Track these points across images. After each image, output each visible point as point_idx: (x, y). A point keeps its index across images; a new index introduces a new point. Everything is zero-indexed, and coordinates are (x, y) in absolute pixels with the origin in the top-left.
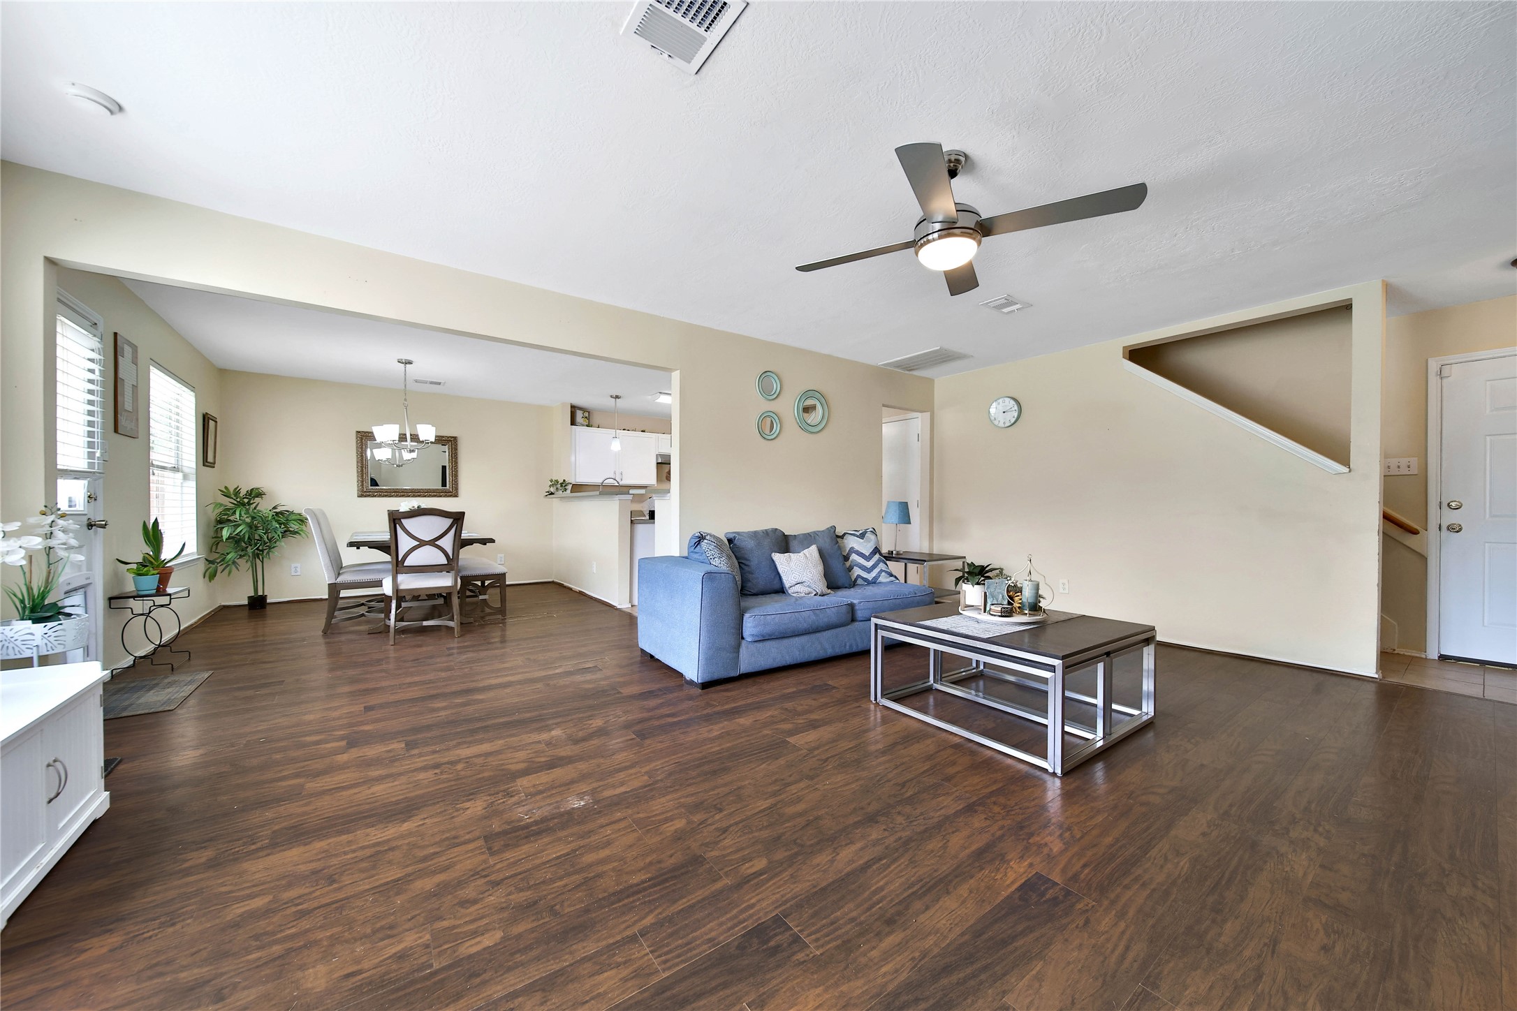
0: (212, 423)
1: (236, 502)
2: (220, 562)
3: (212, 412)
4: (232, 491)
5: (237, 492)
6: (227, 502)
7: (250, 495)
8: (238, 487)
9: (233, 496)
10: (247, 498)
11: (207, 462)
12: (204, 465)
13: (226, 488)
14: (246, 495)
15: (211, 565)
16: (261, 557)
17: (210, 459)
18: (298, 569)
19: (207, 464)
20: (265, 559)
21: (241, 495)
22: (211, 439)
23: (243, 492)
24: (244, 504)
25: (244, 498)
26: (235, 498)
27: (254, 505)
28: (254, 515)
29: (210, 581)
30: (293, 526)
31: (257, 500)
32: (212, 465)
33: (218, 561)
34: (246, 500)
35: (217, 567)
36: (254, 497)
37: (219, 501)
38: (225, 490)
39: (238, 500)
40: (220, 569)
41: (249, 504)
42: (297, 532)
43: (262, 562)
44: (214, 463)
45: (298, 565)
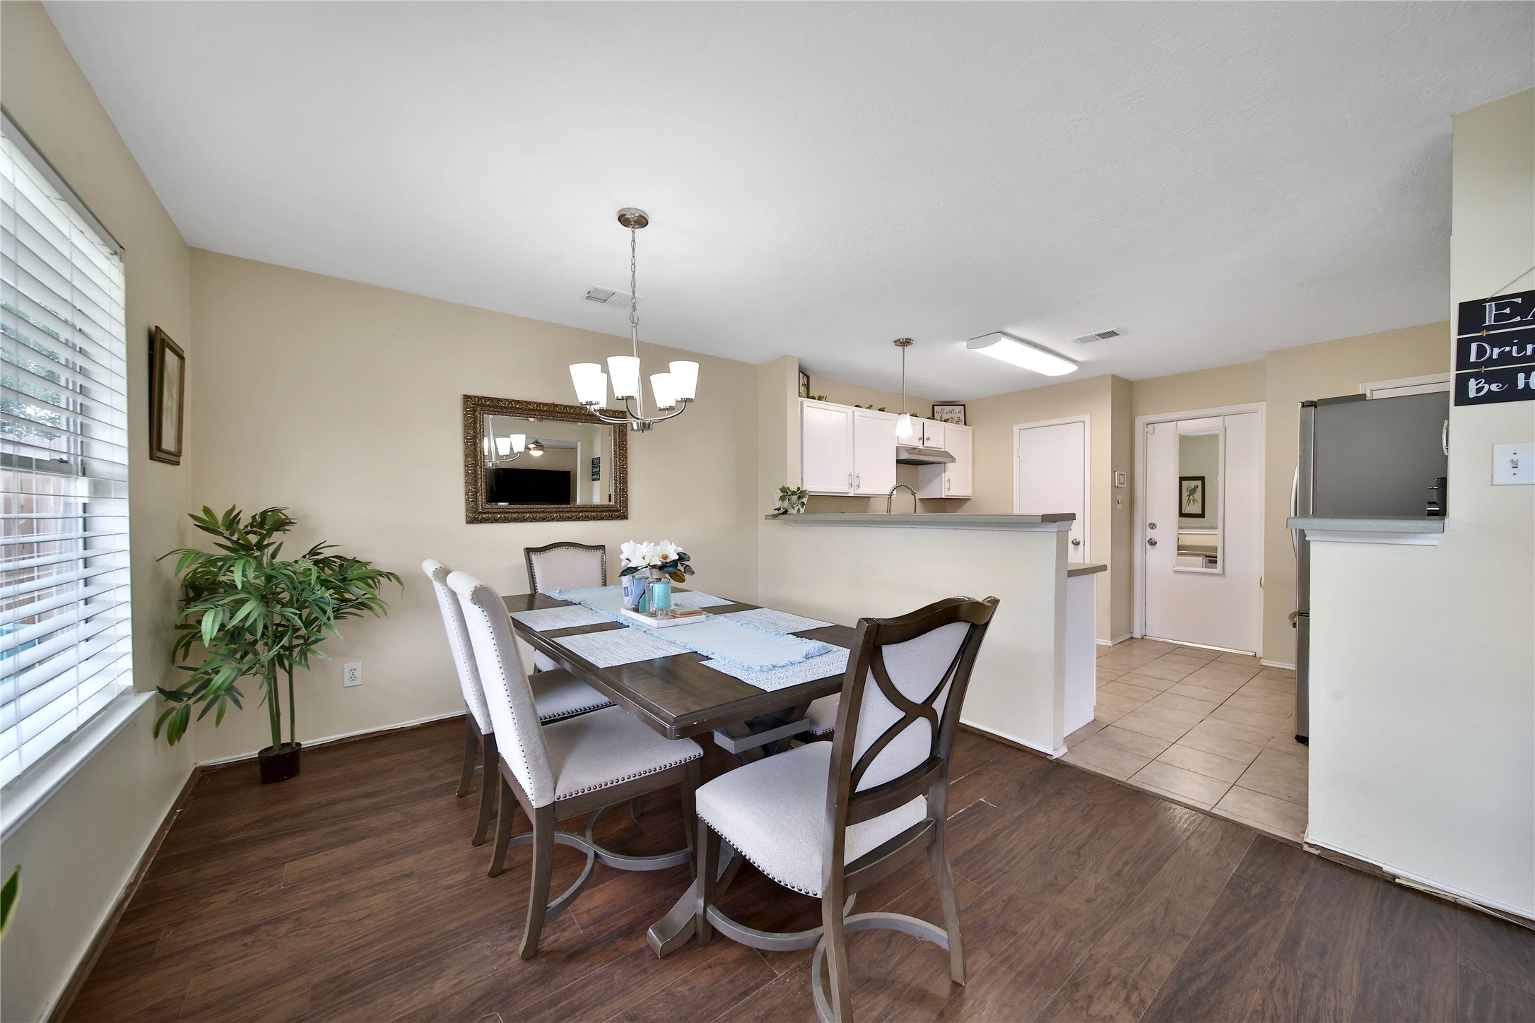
0: (170, 357)
1: (229, 544)
2: (195, 693)
3: (173, 332)
4: (220, 516)
5: (232, 521)
6: (209, 544)
7: (261, 525)
8: (234, 508)
9: (222, 529)
10: (255, 533)
11: (159, 448)
12: (152, 458)
13: (207, 510)
14: (252, 525)
15: (173, 704)
16: (286, 663)
17: (168, 443)
18: (358, 674)
19: (160, 454)
20: (295, 668)
21: (241, 526)
22: (171, 396)
23: (245, 519)
24: (247, 548)
25: (248, 533)
26: (227, 533)
27: (271, 549)
28: (273, 573)
29: (171, 743)
30: (355, 590)
31: (277, 537)
32: (173, 459)
33: (190, 690)
34: (253, 539)
35: (188, 708)
36: (270, 533)
37: (190, 544)
38: (203, 516)
39: (235, 538)
40: (196, 710)
41: (260, 546)
42: (362, 604)
43: (290, 673)
44: (178, 454)
45: (358, 665)
